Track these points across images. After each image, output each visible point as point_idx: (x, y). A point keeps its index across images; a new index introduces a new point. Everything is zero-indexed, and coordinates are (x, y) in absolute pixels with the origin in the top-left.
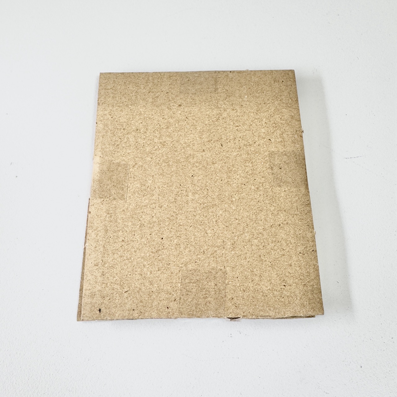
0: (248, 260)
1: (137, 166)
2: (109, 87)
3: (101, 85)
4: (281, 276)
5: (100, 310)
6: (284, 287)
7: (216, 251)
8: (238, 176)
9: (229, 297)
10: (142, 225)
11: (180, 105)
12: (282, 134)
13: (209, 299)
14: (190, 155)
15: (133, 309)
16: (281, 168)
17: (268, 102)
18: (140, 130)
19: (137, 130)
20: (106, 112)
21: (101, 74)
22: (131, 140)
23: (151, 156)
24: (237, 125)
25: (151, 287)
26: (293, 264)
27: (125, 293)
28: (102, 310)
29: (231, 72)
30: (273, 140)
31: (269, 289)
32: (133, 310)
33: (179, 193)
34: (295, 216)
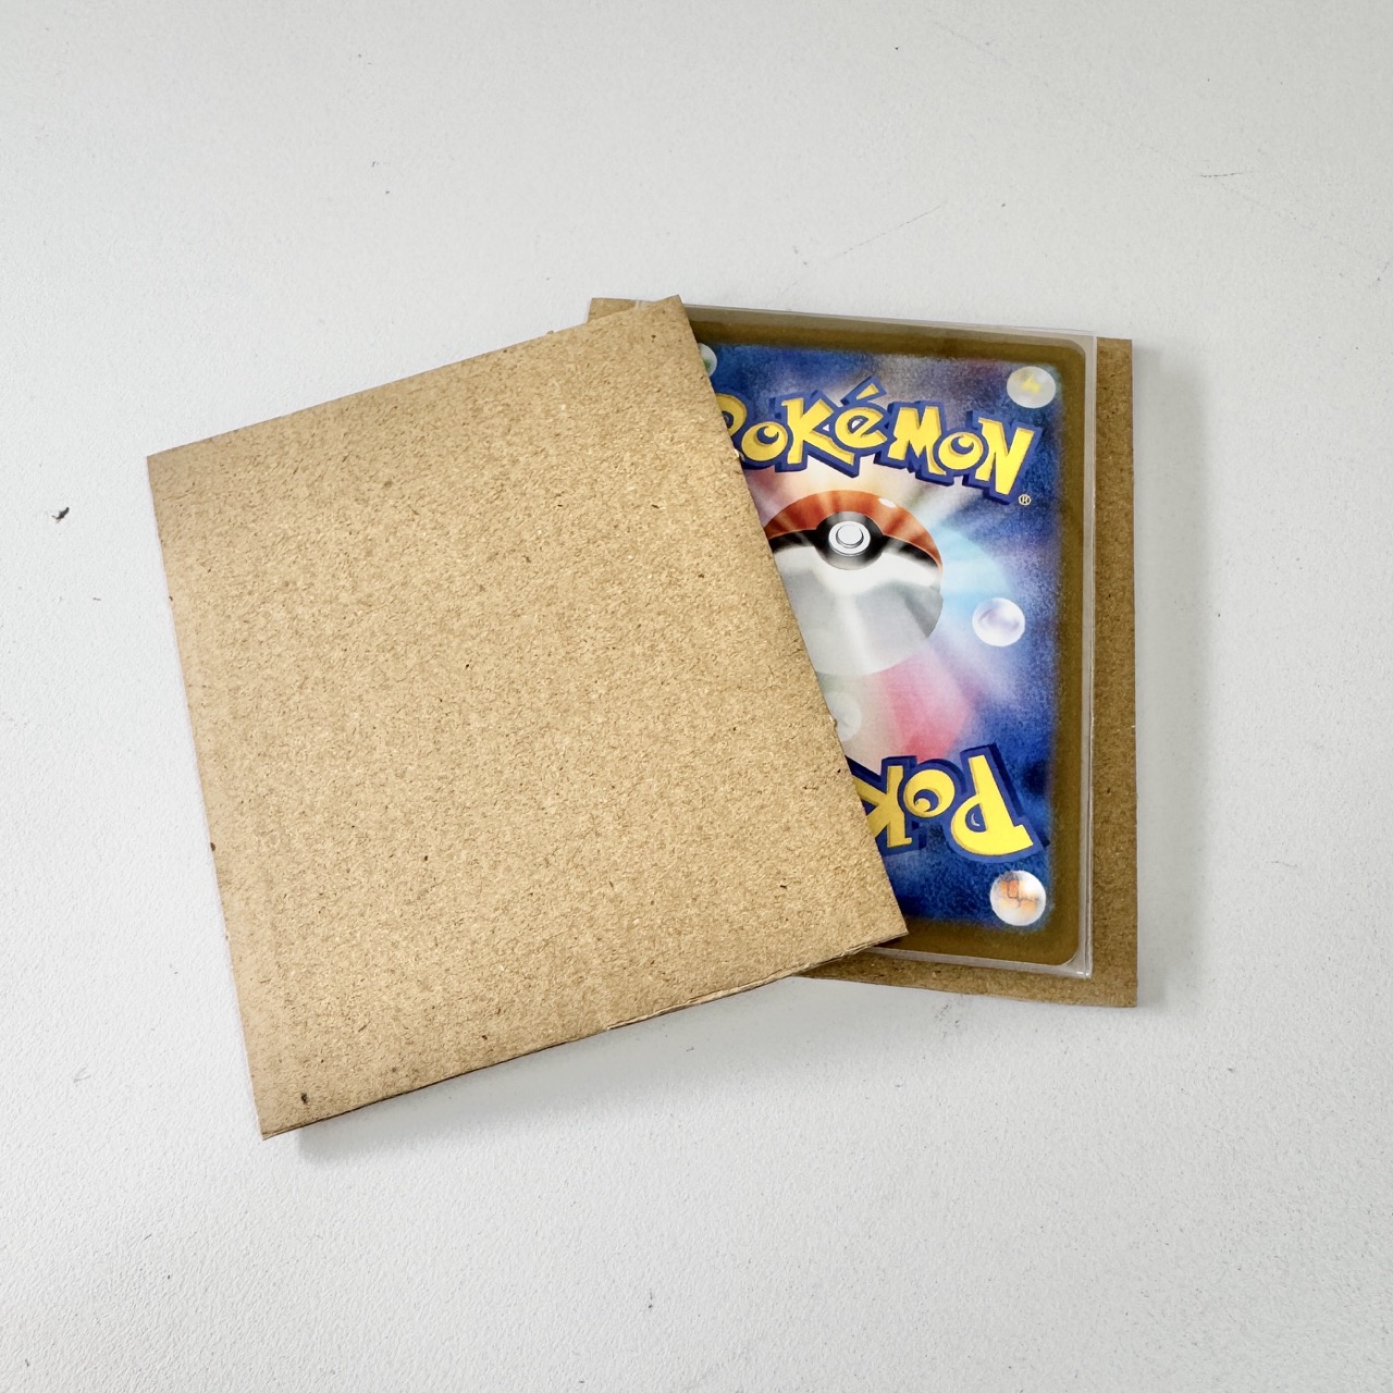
0: (669, 848)
1: (310, 682)
2: (182, 489)
3: (157, 491)
4: (768, 863)
5: (304, 1098)
6: (782, 891)
7: (579, 850)
8: (593, 629)
9: (644, 960)
10: (363, 839)
11: (388, 484)
12: (685, 482)
13: (589, 982)
14: (449, 611)
15: (391, 1067)
16: (702, 576)
17: (627, 405)
18: (295, 583)
19: (287, 585)
20: (190, 561)
21: (150, 459)
22: (276, 616)
23: (343, 646)
24: (557, 491)
25: (426, 994)
26: (793, 824)
27: (362, 1033)
28: (309, 1096)
29: (505, 351)
30: (663, 505)
31: (746, 909)
32: (394, 1070)
33: (443, 722)
34: (770, 693)
